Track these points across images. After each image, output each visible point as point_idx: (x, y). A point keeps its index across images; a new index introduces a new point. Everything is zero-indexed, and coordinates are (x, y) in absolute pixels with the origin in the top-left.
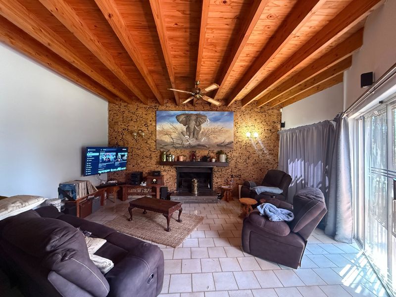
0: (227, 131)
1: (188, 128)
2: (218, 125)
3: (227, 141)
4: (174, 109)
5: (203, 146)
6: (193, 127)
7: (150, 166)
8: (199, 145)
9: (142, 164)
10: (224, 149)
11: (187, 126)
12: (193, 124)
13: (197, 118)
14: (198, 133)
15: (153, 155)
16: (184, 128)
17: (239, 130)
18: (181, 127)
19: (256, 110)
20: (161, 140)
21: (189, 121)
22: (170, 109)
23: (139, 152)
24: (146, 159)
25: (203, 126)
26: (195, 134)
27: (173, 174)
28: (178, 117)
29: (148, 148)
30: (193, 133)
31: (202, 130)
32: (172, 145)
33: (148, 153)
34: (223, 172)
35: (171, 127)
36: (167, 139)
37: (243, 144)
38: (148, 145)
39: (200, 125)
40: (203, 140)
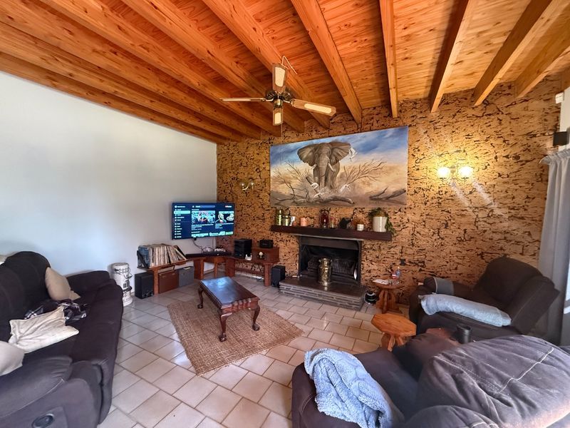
0: (392, 169)
1: (317, 170)
2: (371, 159)
3: (392, 189)
4: (296, 139)
5: (344, 200)
6: (325, 167)
7: (262, 232)
8: (335, 199)
9: (254, 229)
10: (384, 206)
11: (315, 166)
12: (324, 161)
13: (332, 149)
14: (333, 178)
15: (267, 215)
16: (311, 170)
17: (422, 165)
18: (305, 168)
19: (470, 112)
20: (277, 192)
21: (319, 156)
22: (290, 140)
23: (250, 210)
24: (258, 222)
25: (343, 163)
26: (329, 178)
27: (294, 246)
28: (300, 152)
29: (260, 205)
30: (325, 177)
31: (342, 171)
32: (293, 199)
33: (260, 212)
34: (383, 252)
35: (291, 169)
36: (284, 190)
37: (432, 194)
38: (261, 200)
39: (337, 161)
40: (343, 189)
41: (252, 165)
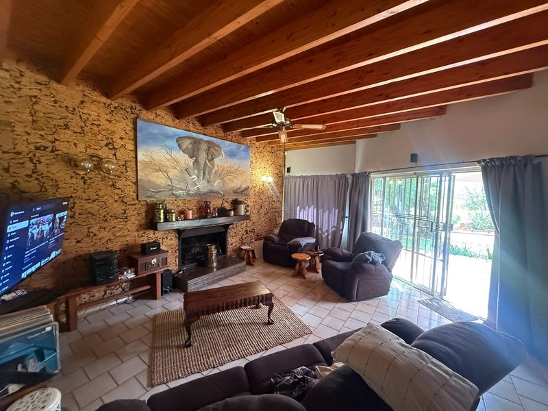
0: (244, 172)
1: (196, 162)
2: (233, 163)
3: (243, 186)
4: (172, 123)
5: (217, 192)
6: (203, 162)
7: (124, 236)
8: (212, 192)
9: (106, 235)
11: (194, 158)
12: (203, 156)
13: (209, 148)
15: (131, 211)
16: (191, 162)
17: (253, 172)
18: (184, 159)
20: (149, 182)
21: (198, 150)
22: (163, 121)
23: (94, 207)
24: (114, 222)
25: (217, 161)
26: (207, 173)
27: (173, 242)
28: (179, 140)
29: (117, 198)
31: (216, 168)
32: (170, 190)
33: (118, 208)
35: (168, 157)
36: (160, 180)
38: (116, 191)
39: (213, 159)
40: (217, 185)
41: (95, 135)
